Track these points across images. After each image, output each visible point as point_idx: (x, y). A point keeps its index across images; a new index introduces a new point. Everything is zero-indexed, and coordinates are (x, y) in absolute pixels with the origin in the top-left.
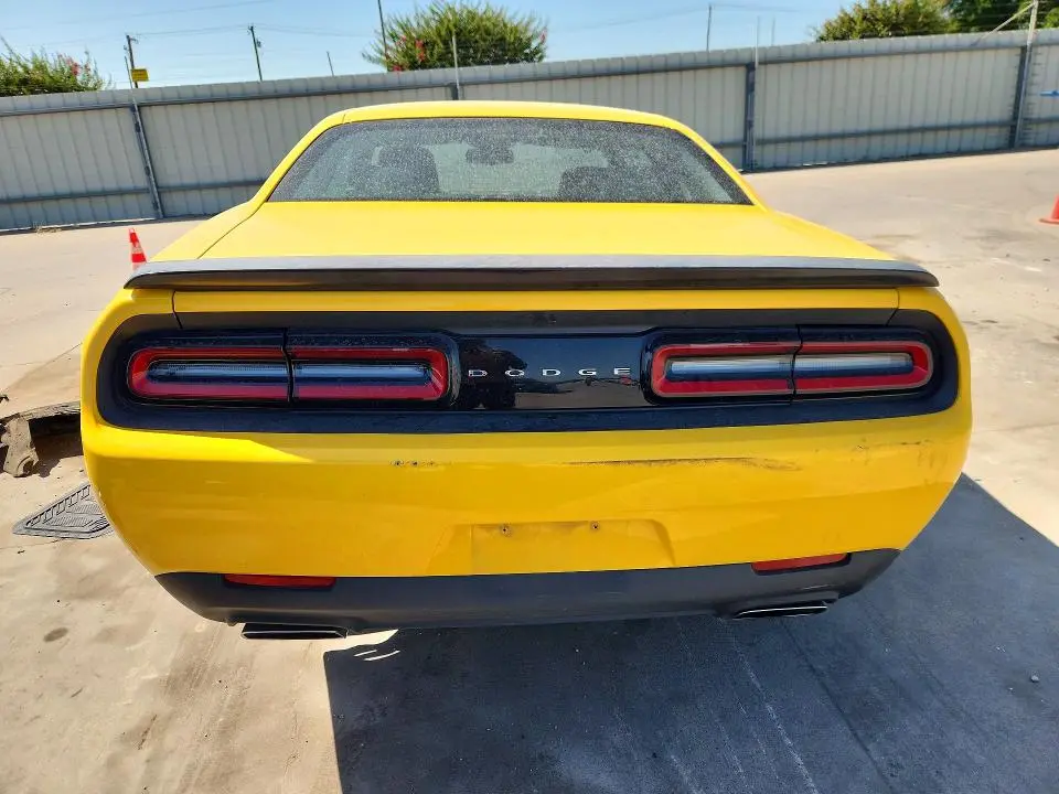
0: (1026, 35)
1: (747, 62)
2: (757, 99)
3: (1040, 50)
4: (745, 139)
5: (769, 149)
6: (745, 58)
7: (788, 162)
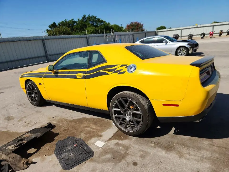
0: (86, 36)
1: (42, 39)
2: (46, 47)
3: (89, 38)
4: (46, 55)
5: (51, 57)
6: (41, 38)
7: (56, 59)
